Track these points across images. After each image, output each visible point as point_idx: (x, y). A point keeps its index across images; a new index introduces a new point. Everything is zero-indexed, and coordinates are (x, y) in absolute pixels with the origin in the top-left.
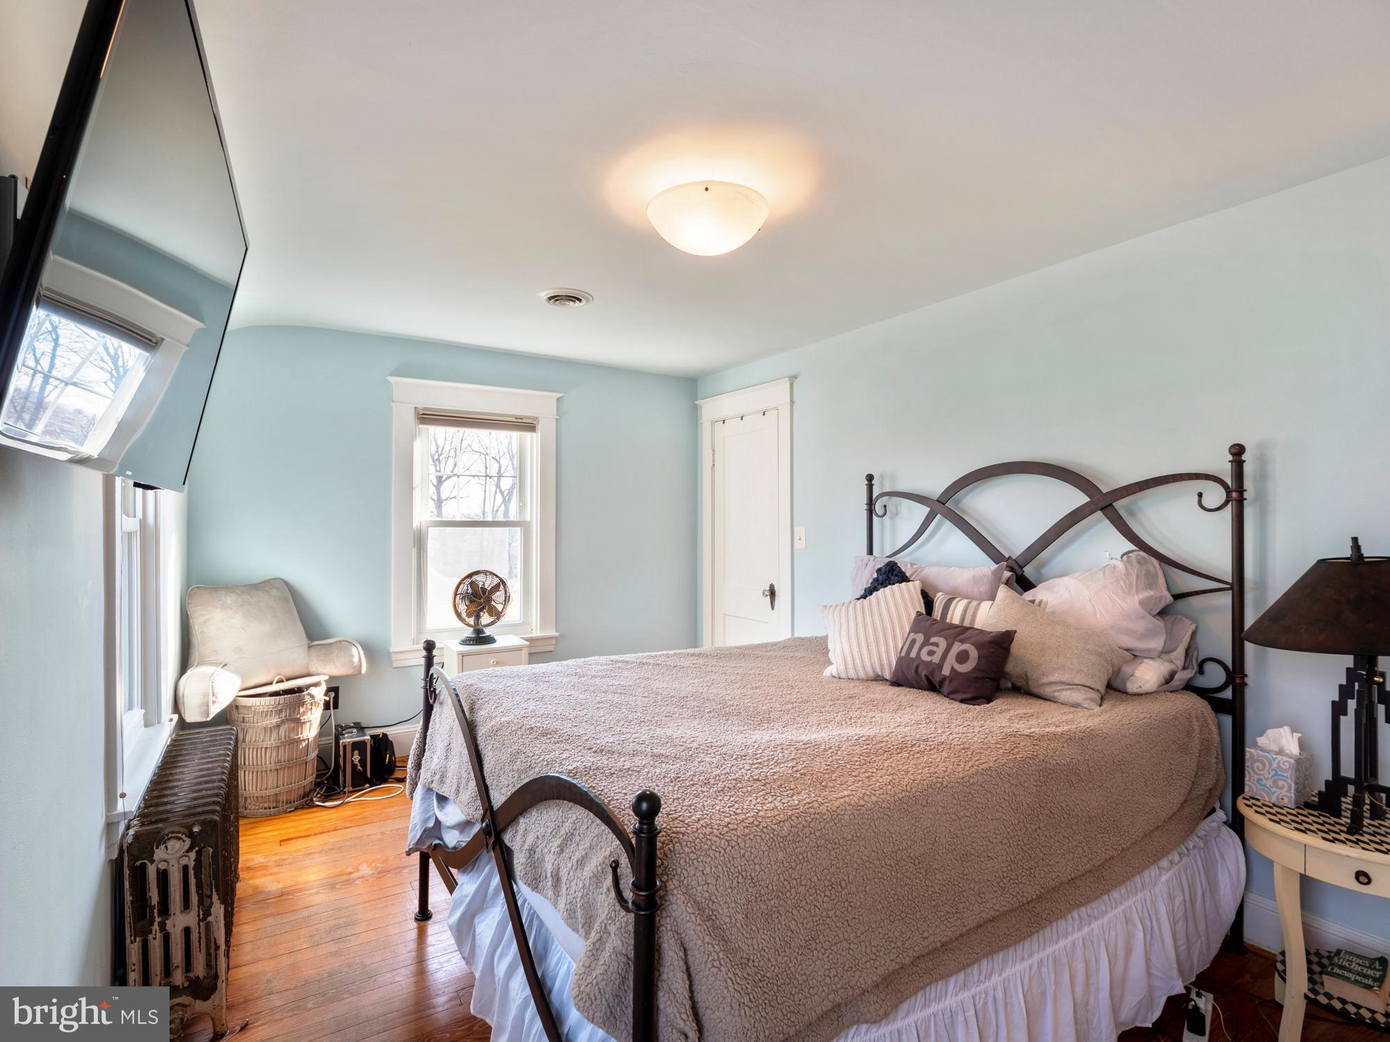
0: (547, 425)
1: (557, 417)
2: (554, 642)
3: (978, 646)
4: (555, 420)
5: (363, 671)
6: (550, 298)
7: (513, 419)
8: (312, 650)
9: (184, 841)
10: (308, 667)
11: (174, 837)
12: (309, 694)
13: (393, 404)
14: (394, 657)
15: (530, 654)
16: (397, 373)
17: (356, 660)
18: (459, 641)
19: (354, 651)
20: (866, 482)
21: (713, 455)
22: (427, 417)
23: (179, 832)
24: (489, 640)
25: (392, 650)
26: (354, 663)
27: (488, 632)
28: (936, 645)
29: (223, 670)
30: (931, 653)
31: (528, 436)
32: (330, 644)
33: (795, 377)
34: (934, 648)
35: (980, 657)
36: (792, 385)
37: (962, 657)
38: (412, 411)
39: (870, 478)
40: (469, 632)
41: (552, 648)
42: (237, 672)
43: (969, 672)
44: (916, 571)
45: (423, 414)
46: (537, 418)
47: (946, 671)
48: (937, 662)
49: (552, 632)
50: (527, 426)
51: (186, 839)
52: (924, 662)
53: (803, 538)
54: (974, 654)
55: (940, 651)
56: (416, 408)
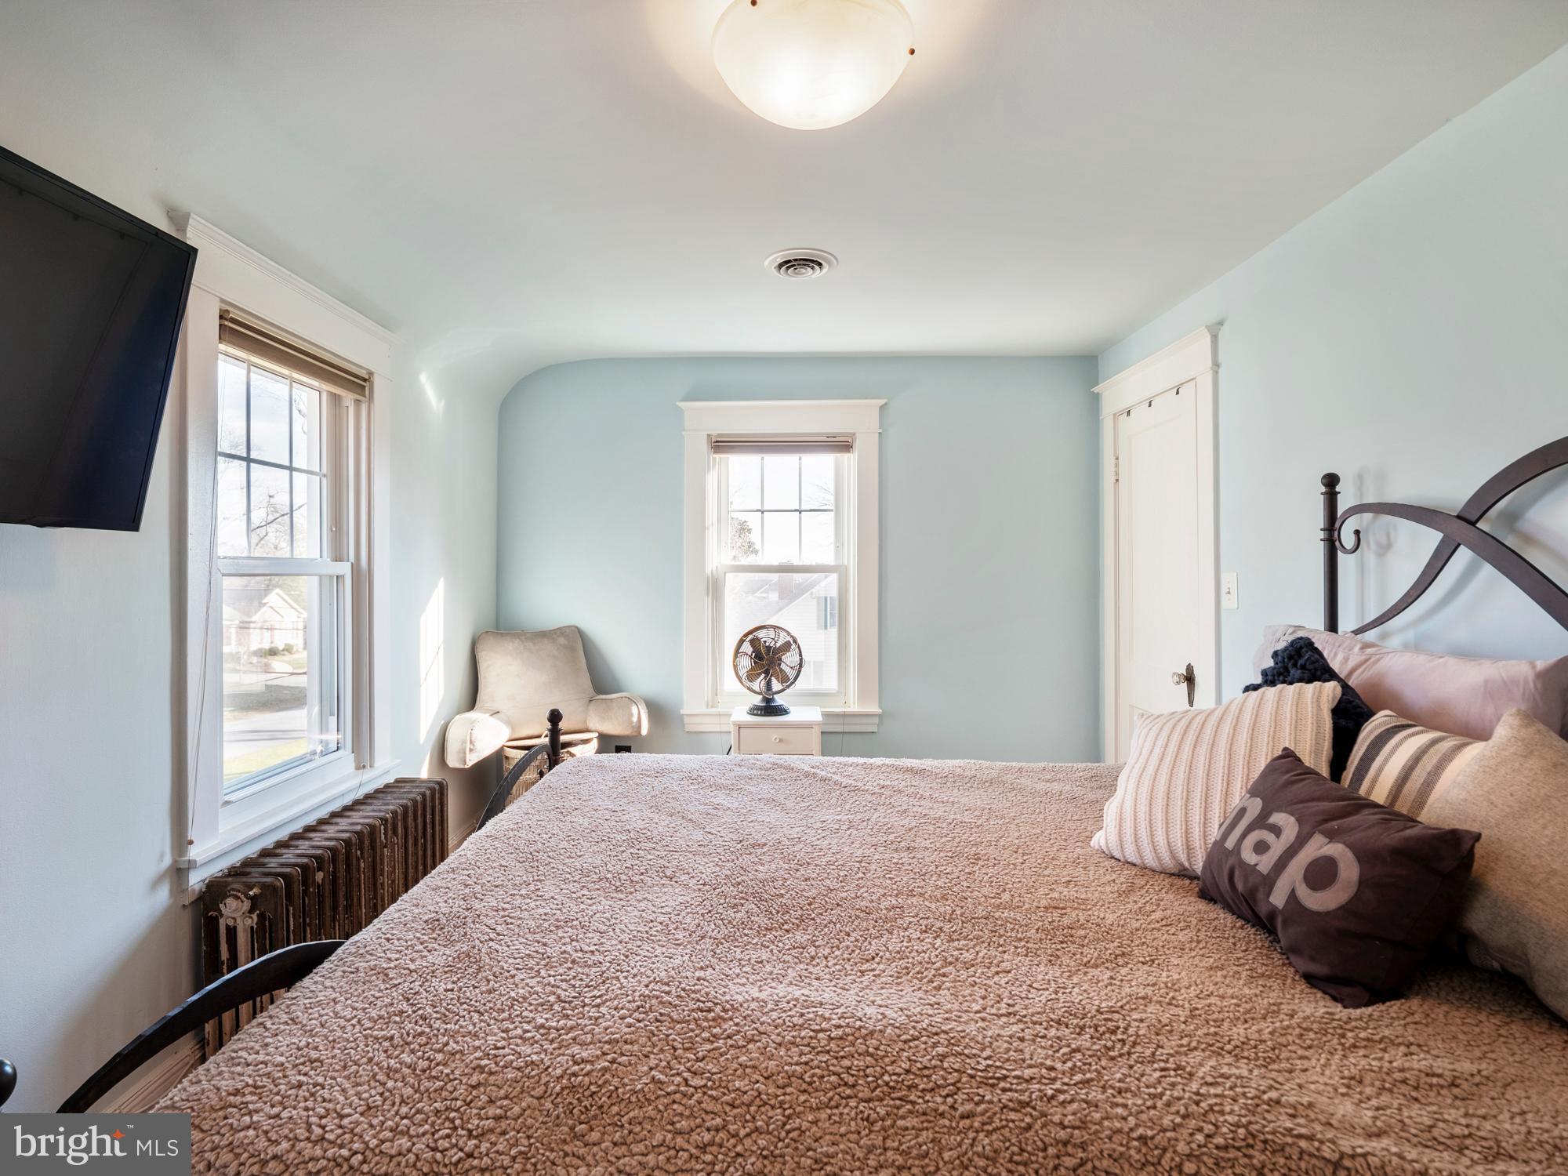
0: (866, 443)
1: (881, 431)
2: (876, 720)
3: (1365, 856)
4: (877, 435)
5: (644, 731)
6: (780, 266)
7: (825, 439)
8: (592, 706)
9: (242, 902)
10: (585, 722)
11: (233, 895)
12: (568, 752)
13: (684, 433)
14: (686, 720)
15: (822, 733)
16: (690, 397)
17: (635, 719)
18: (747, 708)
19: (634, 709)
20: (1323, 489)
21: (1117, 465)
22: (721, 445)
23: (239, 891)
24: (779, 711)
25: (682, 712)
26: (632, 722)
27: (779, 700)
28: (1276, 830)
29: (491, 718)
30: (1261, 847)
31: (844, 457)
32: (611, 700)
33: (1221, 323)
34: (1270, 837)
35: (1362, 882)
36: (1215, 338)
37: (1321, 874)
38: (705, 438)
39: (1331, 481)
40: (757, 700)
41: (874, 729)
42: (509, 723)
43: (1328, 913)
44: (1367, 660)
45: (717, 442)
46: (854, 434)
47: (1278, 898)
48: (1265, 874)
49: (875, 709)
50: (843, 445)
51: (245, 899)
52: (1242, 863)
53: (1234, 591)
54: (1349, 871)
55: (1278, 846)
56: (709, 435)
